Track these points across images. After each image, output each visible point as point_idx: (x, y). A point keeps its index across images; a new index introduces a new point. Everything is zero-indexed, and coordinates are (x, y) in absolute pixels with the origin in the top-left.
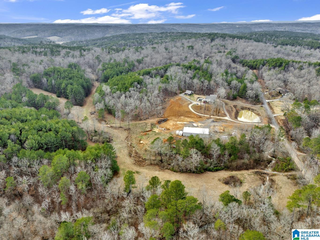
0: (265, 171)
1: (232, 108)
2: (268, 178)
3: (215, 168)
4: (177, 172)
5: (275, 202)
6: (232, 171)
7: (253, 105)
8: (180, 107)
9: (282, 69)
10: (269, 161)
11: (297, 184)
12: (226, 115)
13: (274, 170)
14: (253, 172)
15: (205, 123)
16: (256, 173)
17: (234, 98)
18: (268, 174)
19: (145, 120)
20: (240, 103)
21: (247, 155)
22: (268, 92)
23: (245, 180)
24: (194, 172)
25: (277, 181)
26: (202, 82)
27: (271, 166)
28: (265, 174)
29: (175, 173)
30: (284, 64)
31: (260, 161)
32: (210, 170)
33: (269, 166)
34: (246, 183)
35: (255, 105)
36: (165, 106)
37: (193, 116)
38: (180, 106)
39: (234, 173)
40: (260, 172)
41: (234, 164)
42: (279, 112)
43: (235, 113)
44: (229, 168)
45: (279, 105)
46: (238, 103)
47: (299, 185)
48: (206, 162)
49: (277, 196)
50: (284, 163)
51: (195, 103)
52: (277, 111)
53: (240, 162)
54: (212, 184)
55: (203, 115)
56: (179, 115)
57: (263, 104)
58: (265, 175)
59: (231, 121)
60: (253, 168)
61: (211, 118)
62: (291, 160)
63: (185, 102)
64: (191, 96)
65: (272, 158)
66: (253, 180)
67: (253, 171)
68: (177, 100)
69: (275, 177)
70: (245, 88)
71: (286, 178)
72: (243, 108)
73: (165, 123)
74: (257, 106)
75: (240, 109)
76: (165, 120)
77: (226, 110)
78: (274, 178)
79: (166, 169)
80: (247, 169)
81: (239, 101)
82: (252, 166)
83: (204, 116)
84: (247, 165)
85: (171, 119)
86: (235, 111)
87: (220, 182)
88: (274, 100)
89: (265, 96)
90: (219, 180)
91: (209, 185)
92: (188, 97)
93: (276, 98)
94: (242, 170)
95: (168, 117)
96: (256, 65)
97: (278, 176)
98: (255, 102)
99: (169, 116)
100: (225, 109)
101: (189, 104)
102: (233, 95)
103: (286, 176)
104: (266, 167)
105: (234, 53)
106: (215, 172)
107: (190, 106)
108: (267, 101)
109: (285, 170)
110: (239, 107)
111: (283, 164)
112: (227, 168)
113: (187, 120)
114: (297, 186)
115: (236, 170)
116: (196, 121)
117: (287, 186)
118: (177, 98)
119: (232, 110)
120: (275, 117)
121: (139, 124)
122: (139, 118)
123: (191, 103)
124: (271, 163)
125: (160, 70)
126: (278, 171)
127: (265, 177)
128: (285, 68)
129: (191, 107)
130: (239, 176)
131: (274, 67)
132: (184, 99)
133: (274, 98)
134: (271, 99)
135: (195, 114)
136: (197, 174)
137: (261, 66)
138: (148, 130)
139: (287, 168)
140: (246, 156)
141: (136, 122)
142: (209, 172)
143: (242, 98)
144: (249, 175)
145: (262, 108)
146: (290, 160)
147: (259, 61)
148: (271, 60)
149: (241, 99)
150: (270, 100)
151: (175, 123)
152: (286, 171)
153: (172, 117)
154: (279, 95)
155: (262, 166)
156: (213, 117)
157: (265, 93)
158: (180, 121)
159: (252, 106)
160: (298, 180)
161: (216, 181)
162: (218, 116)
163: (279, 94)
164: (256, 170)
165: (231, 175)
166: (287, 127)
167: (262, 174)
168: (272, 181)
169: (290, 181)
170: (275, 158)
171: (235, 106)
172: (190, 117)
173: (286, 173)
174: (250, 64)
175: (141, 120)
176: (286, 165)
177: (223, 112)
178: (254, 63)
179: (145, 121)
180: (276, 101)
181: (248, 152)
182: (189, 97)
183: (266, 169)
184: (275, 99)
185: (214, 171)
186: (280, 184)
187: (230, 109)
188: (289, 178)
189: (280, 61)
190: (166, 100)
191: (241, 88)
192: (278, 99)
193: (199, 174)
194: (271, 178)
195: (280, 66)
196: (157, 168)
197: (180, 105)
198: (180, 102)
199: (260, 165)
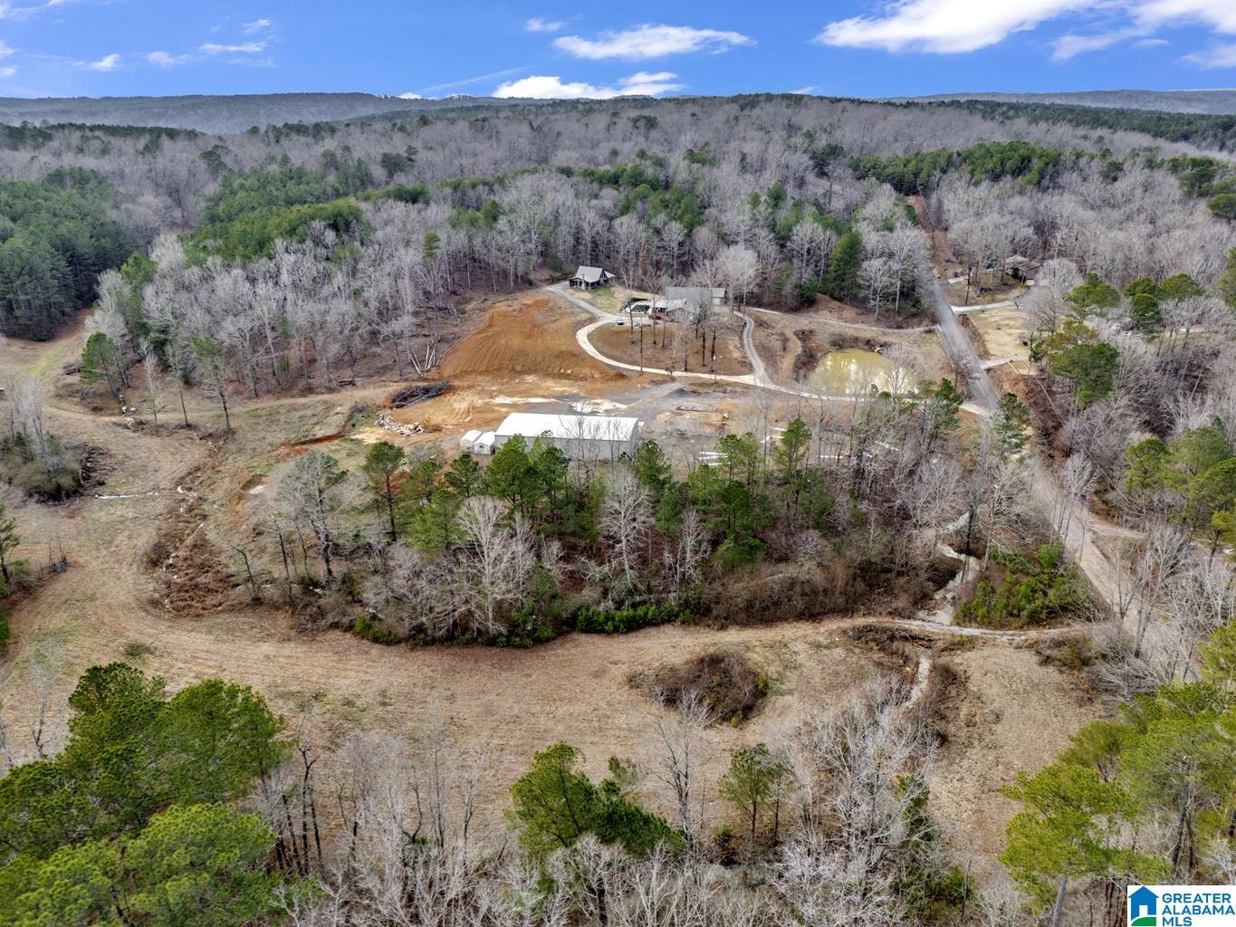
0: (914, 626)
1: (785, 340)
2: (925, 665)
3: (626, 612)
4: (389, 643)
5: (952, 810)
6: (723, 628)
7: (891, 327)
8: (530, 336)
9: (1030, 182)
10: (943, 574)
11: (1094, 691)
12: (747, 367)
13: (966, 616)
14: (844, 632)
15: (638, 399)
16: (861, 635)
17: (805, 302)
18: (925, 641)
19: (331, 390)
20: (828, 321)
21: (814, 535)
22: (962, 274)
23: (792, 676)
24: (492, 642)
25: (976, 677)
26: (658, 232)
27: (949, 596)
28: (913, 638)
29: (376, 650)
30: (1036, 164)
31: (889, 571)
32: (594, 627)
33: (938, 596)
34: (790, 692)
35: (899, 327)
36: (456, 329)
37: (587, 371)
38: (535, 330)
39: (731, 639)
40: (884, 630)
41: (739, 588)
42: (1008, 349)
43: (798, 357)
44: (709, 610)
45: (1012, 323)
46: (819, 323)
47: (1105, 697)
48: (576, 581)
49: (969, 770)
50: (1025, 580)
51: (609, 319)
52: (1000, 344)
53: (774, 577)
54: (579, 708)
55: (638, 368)
56: (518, 368)
57: (935, 321)
58: (908, 648)
59: (769, 391)
60: (846, 611)
61: (673, 379)
62: (1060, 555)
63: (563, 315)
64: (600, 292)
65: (963, 557)
66: (837, 674)
67: (846, 623)
68: (529, 306)
69: (968, 654)
70: (853, 253)
71: (1030, 658)
72: (840, 344)
73: (429, 402)
74: (909, 331)
75: (827, 346)
76: (435, 391)
77: (756, 347)
78: (959, 660)
79: (335, 626)
80: (812, 613)
81: (826, 313)
82: (841, 600)
83: (642, 373)
84: (815, 592)
85: (469, 387)
86: (800, 350)
87: (634, 695)
88: (989, 306)
89: (948, 290)
90: (633, 681)
91: (560, 712)
92: (581, 298)
93: (1000, 297)
94: (783, 619)
95: (456, 377)
96: (916, 175)
97: (987, 651)
98: (900, 319)
99: (464, 374)
100: (747, 341)
101: (581, 324)
102: (798, 286)
103: (1030, 646)
104: (922, 600)
105: (824, 136)
106: (622, 638)
107: (582, 336)
108: (956, 309)
109: (1025, 613)
110: (821, 339)
111: (1018, 582)
112: (697, 612)
113: (548, 389)
114: (1098, 706)
115: (745, 625)
116: (591, 395)
117: (1035, 708)
118: (527, 298)
119: (784, 349)
120: (988, 370)
121: (294, 409)
122: (302, 384)
123: (592, 320)
124: (951, 584)
125: (474, 186)
126: (988, 622)
127: (907, 659)
128: (1042, 177)
129: (590, 337)
130: (756, 658)
131: (996, 178)
132: (561, 304)
133: (988, 298)
134: (976, 304)
135: (595, 364)
136: (507, 653)
137: (937, 173)
138: (319, 435)
139: (1038, 602)
140: (812, 540)
141: (278, 403)
142: (583, 638)
143: (840, 300)
144: (819, 646)
145: (928, 336)
146: (1057, 560)
147: (929, 159)
148: (983, 151)
149: (835, 304)
150: (972, 304)
151: (479, 402)
152: (1035, 620)
153: (480, 378)
154: (1012, 287)
155: (896, 597)
156: (684, 374)
157: (952, 281)
158: (511, 395)
159: (884, 333)
160: (1103, 669)
161: (612, 690)
162: (712, 372)
163: (1012, 281)
164: (860, 621)
165: (712, 650)
166: (1046, 411)
167: (892, 638)
168: (948, 678)
169: (1051, 673)
170: (979, 557)
171: (804, 336)
172: (567, 377)
173: (1033, 634)
174: (889, 170)
175: (310, 390)
176: (1034, 591)
177: (736, 355)
178: (905, 166)
179: (326, 397)
180: (1000, 309)
181: (825, 523)
182: (587, 295)
183: (921, 614)
184: (994, 301)
185: (616, 630)
186: (993, 692)
187: (778, 345)
188: (1047, 661)
189: (1022, 151)
190: (469, 307)
191: (837, 252)
192: (1007, 303)
193: (518, 652)
194: (945, 659)
195: (1019, 171)
196: (283, 621)
197: (534, 326)
198: (539, 317)
199: (890, 591)
